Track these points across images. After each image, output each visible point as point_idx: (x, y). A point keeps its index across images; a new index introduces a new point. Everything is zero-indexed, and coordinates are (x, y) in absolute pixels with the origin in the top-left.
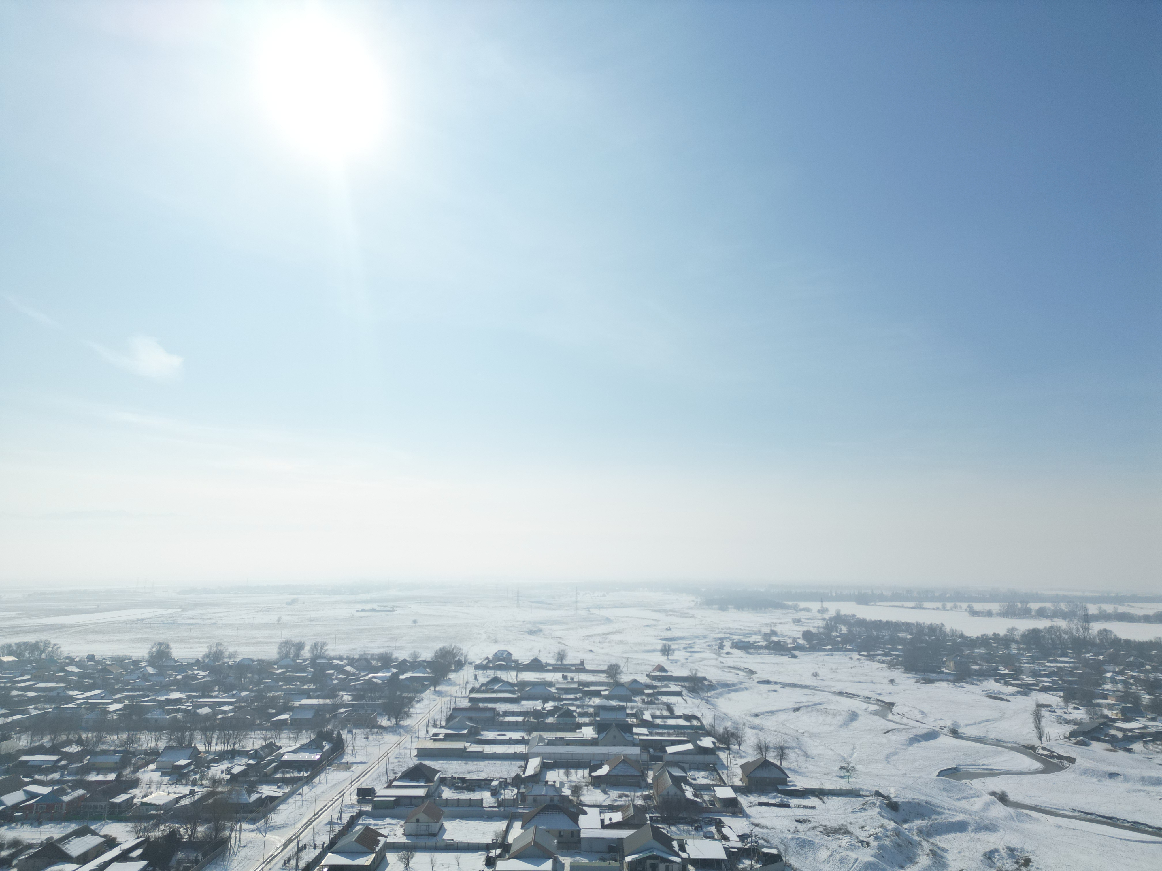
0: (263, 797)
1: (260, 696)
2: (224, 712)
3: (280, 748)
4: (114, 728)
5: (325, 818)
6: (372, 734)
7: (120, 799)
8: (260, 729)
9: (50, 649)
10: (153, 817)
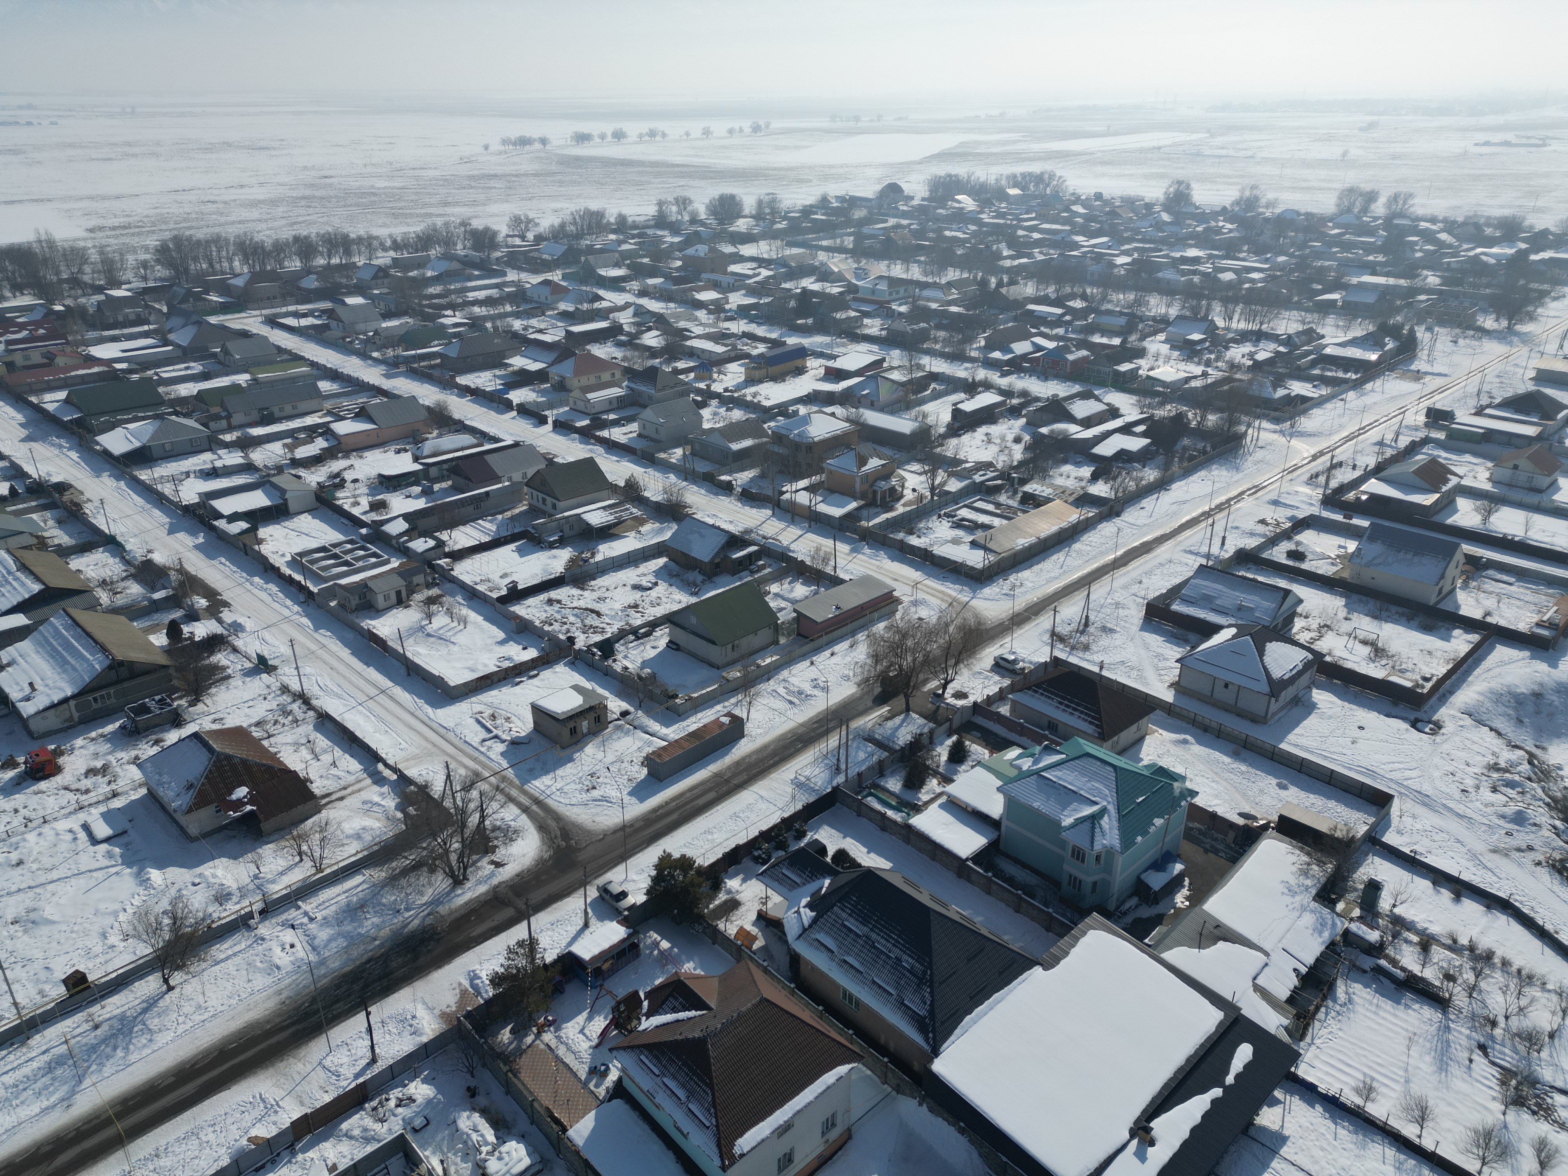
0: (1293, 394)
1: (1302, 264)
2: (1253, 281)
3: (1323, 337)
4: (1121, 286)
5: (1374, 435)
6: (1465, 337)
7: (1125, 367)
8: (1298, 309)
9: (1055, 183)
10: (1158, 394)
